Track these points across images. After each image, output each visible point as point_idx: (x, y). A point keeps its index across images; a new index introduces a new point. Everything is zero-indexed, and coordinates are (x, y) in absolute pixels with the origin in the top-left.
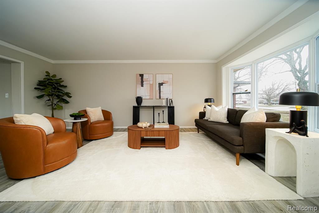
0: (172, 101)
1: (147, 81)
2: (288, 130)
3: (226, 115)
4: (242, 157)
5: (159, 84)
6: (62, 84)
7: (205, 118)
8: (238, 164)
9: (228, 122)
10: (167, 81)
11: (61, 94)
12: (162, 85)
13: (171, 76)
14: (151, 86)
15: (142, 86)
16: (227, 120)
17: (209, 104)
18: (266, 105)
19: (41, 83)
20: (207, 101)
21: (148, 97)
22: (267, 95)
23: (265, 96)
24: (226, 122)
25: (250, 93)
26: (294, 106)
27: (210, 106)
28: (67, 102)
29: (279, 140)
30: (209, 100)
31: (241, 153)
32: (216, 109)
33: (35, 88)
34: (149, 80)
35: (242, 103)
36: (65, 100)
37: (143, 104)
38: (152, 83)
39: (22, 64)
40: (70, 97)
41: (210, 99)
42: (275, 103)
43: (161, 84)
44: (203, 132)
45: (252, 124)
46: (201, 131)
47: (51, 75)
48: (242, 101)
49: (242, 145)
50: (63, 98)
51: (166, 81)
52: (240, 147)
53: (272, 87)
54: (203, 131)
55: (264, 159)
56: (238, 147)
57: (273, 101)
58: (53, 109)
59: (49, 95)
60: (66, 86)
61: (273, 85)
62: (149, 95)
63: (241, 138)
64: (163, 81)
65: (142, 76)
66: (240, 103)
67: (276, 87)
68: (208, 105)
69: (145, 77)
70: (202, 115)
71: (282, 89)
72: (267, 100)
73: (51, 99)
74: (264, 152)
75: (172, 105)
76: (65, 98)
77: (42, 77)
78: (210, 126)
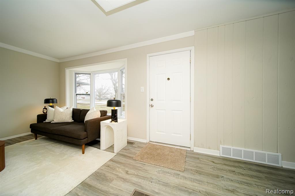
2: (110, 120)
3: (71, 115)
4: (86, 146)
7: (47, 121)
9: (73, 121)
16: (72, 119)
17: (51, 104)
18: (98, 100)
20: (47, 101)
22: (99, 93)
23: (98, 93)
24: (72, 121)
25: (89, 95)
26: (113, 107)
27: (52, 107)
29: (107, 127)
30: (51, 101)
31: (86, 143)
32: (61, 110)
35: (81, 98)
41: (52, 99)
42: (103, 98)
44: (44, 137)
45: (93, 120)
46: (39, 135)
48: (81, 97)
49: (87, 137)
52: (85, 140)
53: (101, 87)
54: (42, 135)
55: (99, 141)
56: (83, 140)
57: (102, 97)
61: (102, 86)
63: (86, 132)
66: (79, 98)
67: (103, 88)
68: (50, 106)
70: (42, 117)
71: (107, 89)
72: (99, 96)
74: (99, 137)
78: (55, 128)
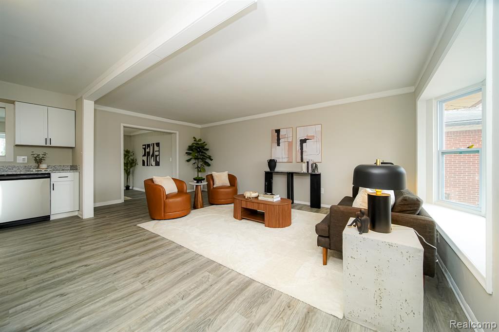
0: (316, 166)
1: (284, 138)
5: (301, 140)
6: (205, 147)
8: (325, 263)
10: (313, 136)
11: (205, 158)
12: (306, 142)
13: (318, 128)
14: (290, 144)
15: (279, 145)
19: (190, 148)
21: (286, 160)
28: (209, 165)
33: (186, 153)
34: (287, 137)
36: (208, 163)
37: (277, 170)
38: (291, 141)
39: (178, 134)
40: (212, 160)
43: (303, 141)
47: (197, 140)
49: (328, 237)
50: (206, 161)
51: (311, 136)
58: (198, 171)
59: (195, 159)
60: (208, 149)
62: (287, 156)
64: (307, 136)
65: (278, 131)
69: (281, 133)
73: (197, 161)
75: (316, 172)
76: (208, 161)
77: (190, 142)
